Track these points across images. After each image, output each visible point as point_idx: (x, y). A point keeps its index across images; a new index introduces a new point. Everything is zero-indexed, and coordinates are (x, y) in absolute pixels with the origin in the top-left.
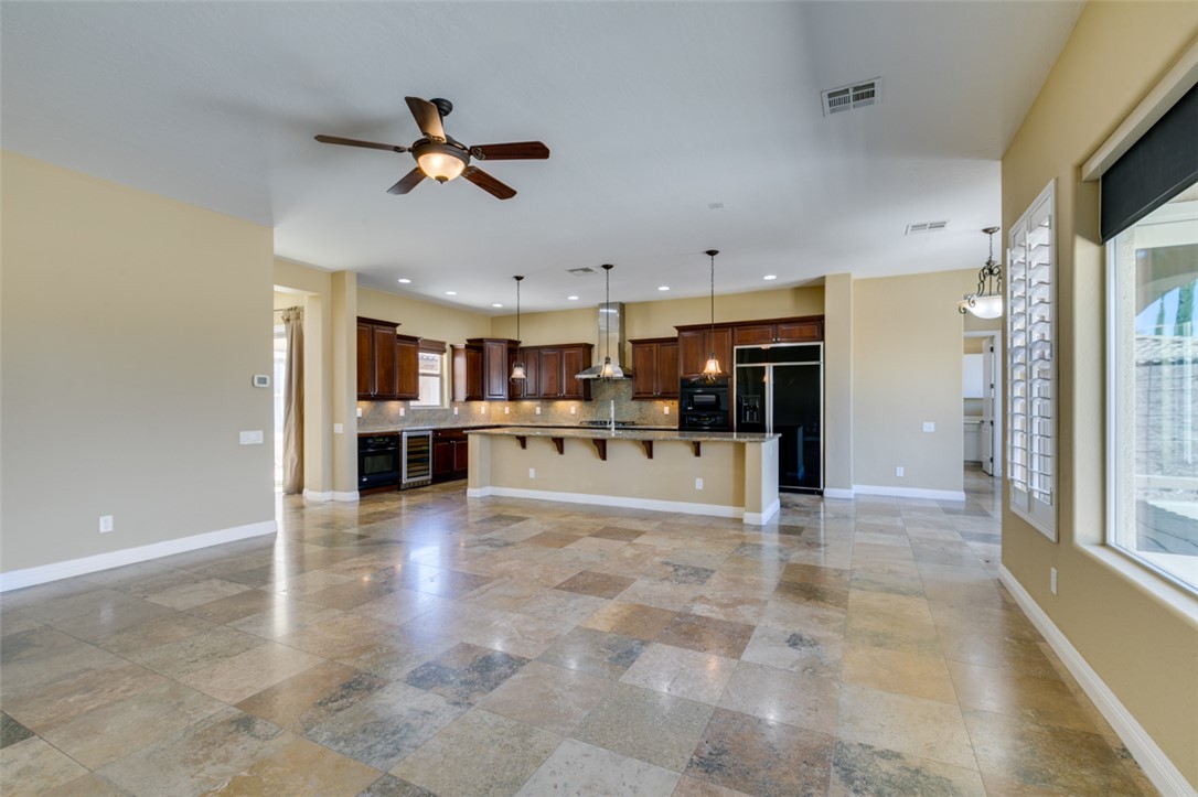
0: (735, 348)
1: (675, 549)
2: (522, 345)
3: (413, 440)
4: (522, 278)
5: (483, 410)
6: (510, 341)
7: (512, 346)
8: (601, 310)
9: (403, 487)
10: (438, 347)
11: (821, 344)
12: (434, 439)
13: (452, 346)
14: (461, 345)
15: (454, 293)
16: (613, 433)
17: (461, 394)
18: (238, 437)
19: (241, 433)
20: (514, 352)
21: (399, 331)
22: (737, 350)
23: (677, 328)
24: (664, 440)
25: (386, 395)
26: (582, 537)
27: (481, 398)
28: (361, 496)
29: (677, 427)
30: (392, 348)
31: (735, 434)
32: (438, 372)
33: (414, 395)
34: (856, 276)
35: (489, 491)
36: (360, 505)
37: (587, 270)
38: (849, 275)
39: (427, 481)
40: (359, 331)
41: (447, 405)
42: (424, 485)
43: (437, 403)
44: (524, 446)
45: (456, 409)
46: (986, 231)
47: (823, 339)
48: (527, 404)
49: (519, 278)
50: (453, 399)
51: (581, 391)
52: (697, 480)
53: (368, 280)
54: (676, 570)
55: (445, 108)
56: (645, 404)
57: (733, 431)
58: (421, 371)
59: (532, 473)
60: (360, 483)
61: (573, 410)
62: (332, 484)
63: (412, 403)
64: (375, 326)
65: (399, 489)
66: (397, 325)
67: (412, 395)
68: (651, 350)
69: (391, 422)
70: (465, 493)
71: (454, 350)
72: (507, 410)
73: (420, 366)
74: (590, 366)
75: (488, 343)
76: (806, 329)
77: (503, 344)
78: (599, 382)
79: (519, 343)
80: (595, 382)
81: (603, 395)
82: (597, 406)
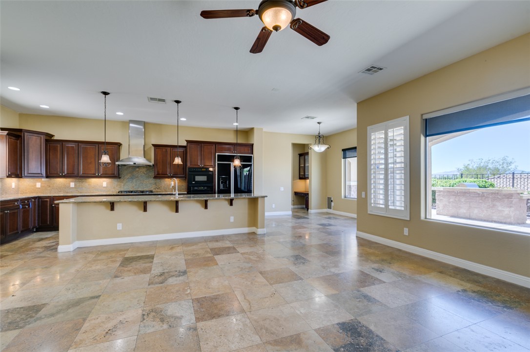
0: (217, 154)
2: (55, 138)
5: (13, 186)
6: (45, 134)
7: (47, 137)
8: (131, 125)
11: (252, 155)
17: (2, 172)
22: (218, 155)
23: (186, 141)
27: (19, 176)
29: (186, 193)
31: (216, 195)
34: (264, 130)
35: (77, 244)
38: (262, 129)
44: (112, 209)
46: (318, 123)
47: (252, 154)
51: (116, 172)
52: (231, 217)
56: (158, 181)
57: (215, 193)
61: (105, 185)
68: (167, 151)
74: (120, 157)
76: (246, 149)
77: (42, 136)
78: (126, 167)
79: (53, 136)
80: (123, 167)
81: (129, 175)
82: (125, 182)
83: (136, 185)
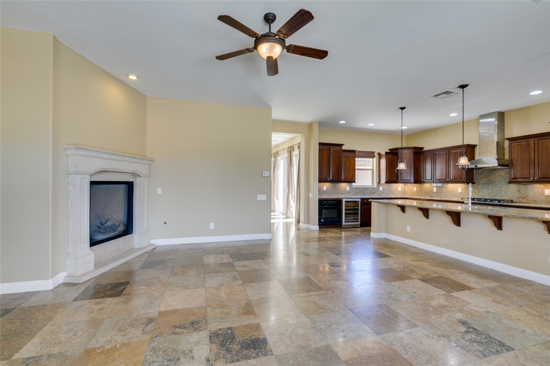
1: (488, 312)
2: (425, 149)
3: (348, 203)
4: (404, 108)
5: (400, 189)
6: (415, 148)
7: (417, 150)
8: (481, 121)
9: (343, 227)
10: (371, 155)
12: (361, 203)
13: (378, 153)
14: (383, 153)
15: (373, 125)
16: (470, 207)
17: (383, 180)
18: (257, 196)
19: (258, 195)
20: (419, 155)
21: (344, 148)
24: (513, 217)
25: (337, 180)
26: (413, 279)
27: (396, 182)
28: (320, 228)
30: (340, 157)
32: (371, 168)
33: (352, 180)
35: (383, 235)
36: (319, 232)
37: (447, 93)
39: (357, 225)
40: (319, 149)
41: (375, 186)
42: (355, 227)
43: (370, 184)
44: (403, 212)
45: (381, 188)
48: (427, 186)
49: (402, 109)
50: (379, 182)
51: (464, 176)
53: (324, 125)
54: (467, 332)
55: (271, 18)
56: (522, 187)
58: (357, 167)
59: (408, 229)
60: (320, 221)
61: (460, 190)
62: (308, 221)
63: (354, 184)
64: (330, 147)
65: (341, 227)
66: (343, 145)
67: (351, 180)
68: (529, 144)
69: (342, 194)
70: (370, 235)
71: (380, 155)
72: (415, 189)
73: (356, 165)
74: (474, 159)
75: (401, 150)
77: (411, 150)
78: (481, 171)
79: (423, 148)
80: (478, 170)
81: (485, 179)
82: (479, 187)
83: (492, 192)
